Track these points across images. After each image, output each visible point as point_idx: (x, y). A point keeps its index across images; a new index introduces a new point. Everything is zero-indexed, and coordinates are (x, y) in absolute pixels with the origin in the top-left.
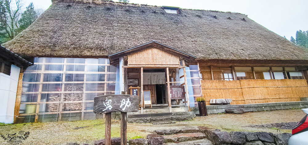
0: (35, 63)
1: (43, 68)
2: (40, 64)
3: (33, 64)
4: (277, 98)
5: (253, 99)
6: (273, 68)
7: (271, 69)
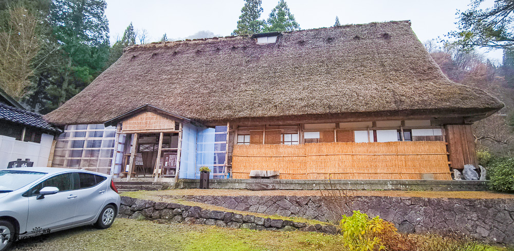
0: (65, 131)
1: (71, 135)
2: (69, 131)
3: (63, 132)
4: (371, 172)
5: (324, 172)
6: (379, 124)
7: (374, 124)
